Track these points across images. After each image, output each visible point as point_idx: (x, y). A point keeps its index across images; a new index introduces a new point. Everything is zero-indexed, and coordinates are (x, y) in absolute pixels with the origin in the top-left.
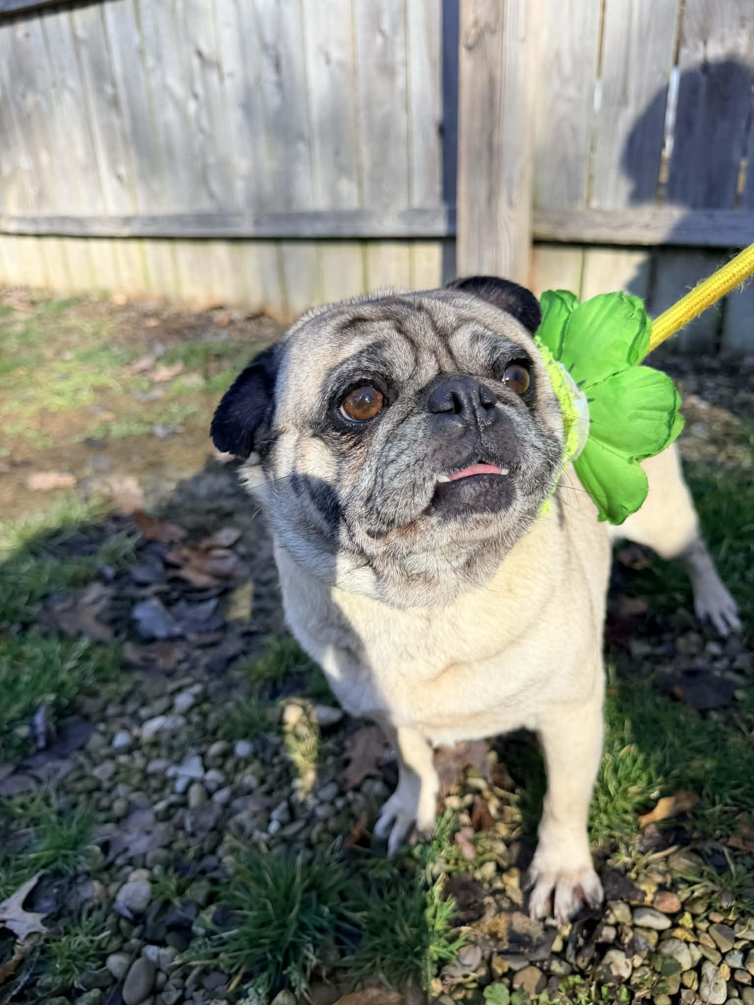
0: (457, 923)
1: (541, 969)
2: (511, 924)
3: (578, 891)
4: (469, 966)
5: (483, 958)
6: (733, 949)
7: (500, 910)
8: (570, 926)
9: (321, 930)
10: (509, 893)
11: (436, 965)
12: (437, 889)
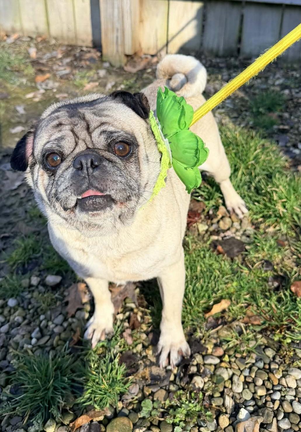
0: (127, 375)
1: (165, 390)
2: (151, 372)
3: (180, 352)
4: (134, 393)
5: (140, 389)
6: (245, 368)
7: (146, 366)
8: (177, 368)
9: (64, 388)
10: (149, 357)
11: (119, 396)
12: (117, 360)
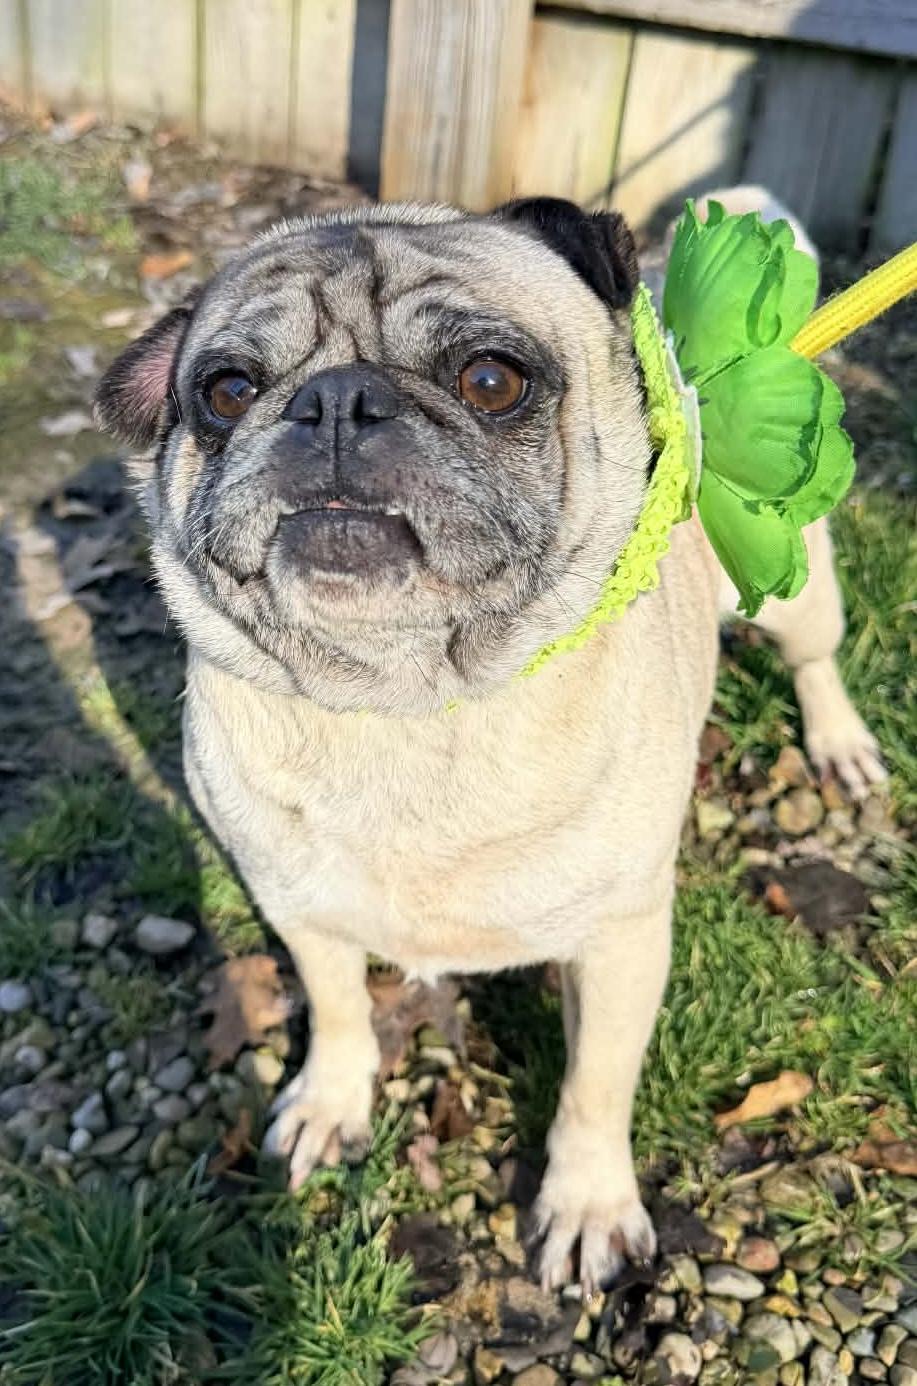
0: (417, 1299)
1: (556, 1368)
2: (505, 1298)
3: (617, 1239)
4: (438, 1368)
5: (459, 1354)
6: (860, 1327)
7: (485, 1276)
8: (602, 1297)
9: (183, 1318)
10: (500, 1246)
11: (381, 1369)
12: (380, 1242)
